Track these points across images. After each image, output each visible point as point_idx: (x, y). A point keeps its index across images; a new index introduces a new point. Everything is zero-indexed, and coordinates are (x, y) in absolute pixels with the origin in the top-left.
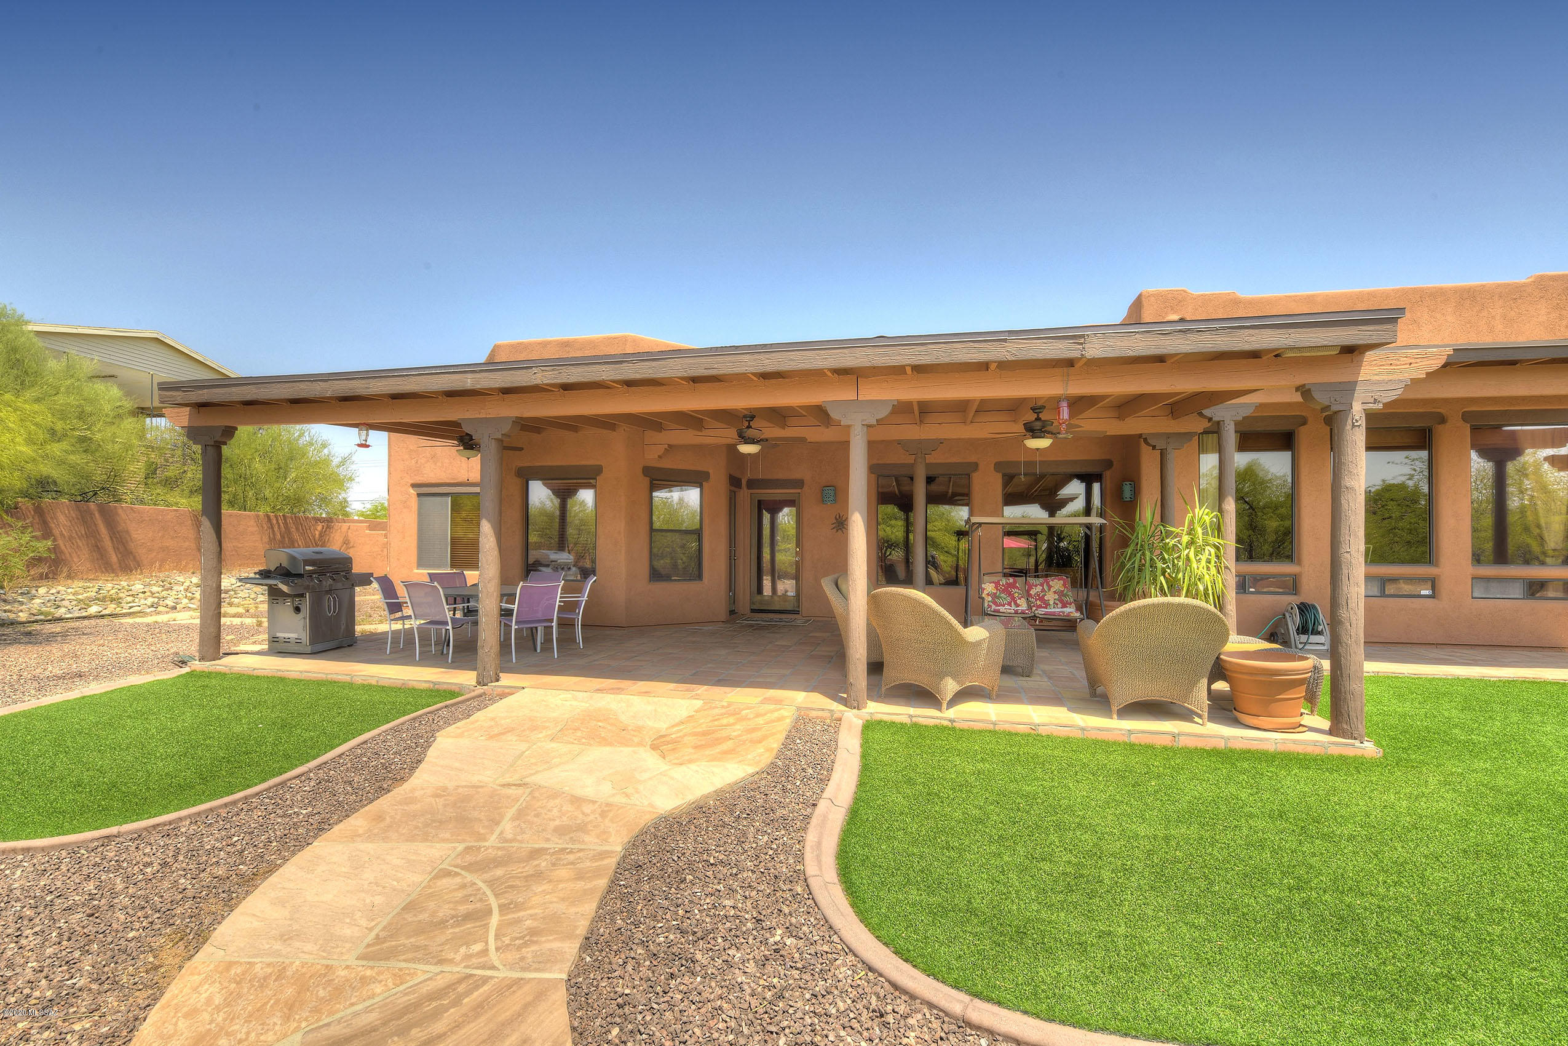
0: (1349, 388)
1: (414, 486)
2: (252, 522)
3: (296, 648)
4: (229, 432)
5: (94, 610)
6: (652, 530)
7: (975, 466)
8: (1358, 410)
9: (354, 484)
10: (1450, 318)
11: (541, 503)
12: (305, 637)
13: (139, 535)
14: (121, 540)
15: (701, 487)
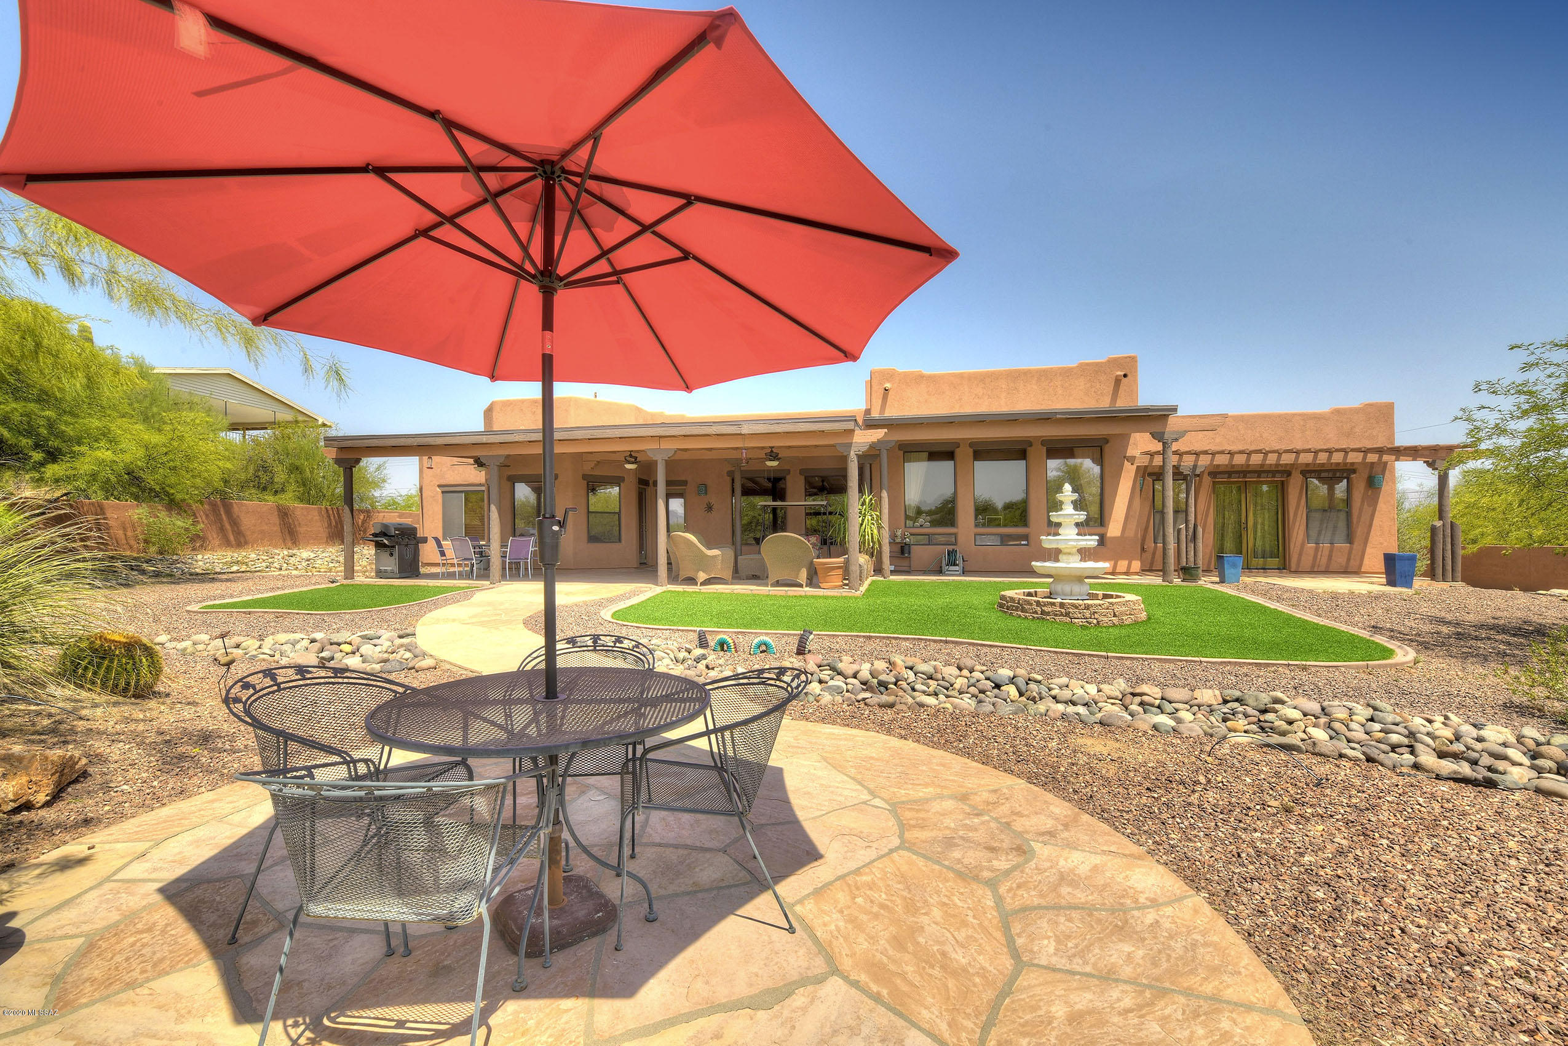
0: (850, 445)
1: (439, 486)
2: (316, 513)
3: (391, 575)
4: (358, 461)
5: (235, 568)
6: (589, 512)
7: (789, 471)
8: (852, 454)
9: (386, 485)
10: (1035, 387)
11: (526, 497)
12: (396, 570)
13: (247, 522)
14: (235, 523)
15: (619, 486)
